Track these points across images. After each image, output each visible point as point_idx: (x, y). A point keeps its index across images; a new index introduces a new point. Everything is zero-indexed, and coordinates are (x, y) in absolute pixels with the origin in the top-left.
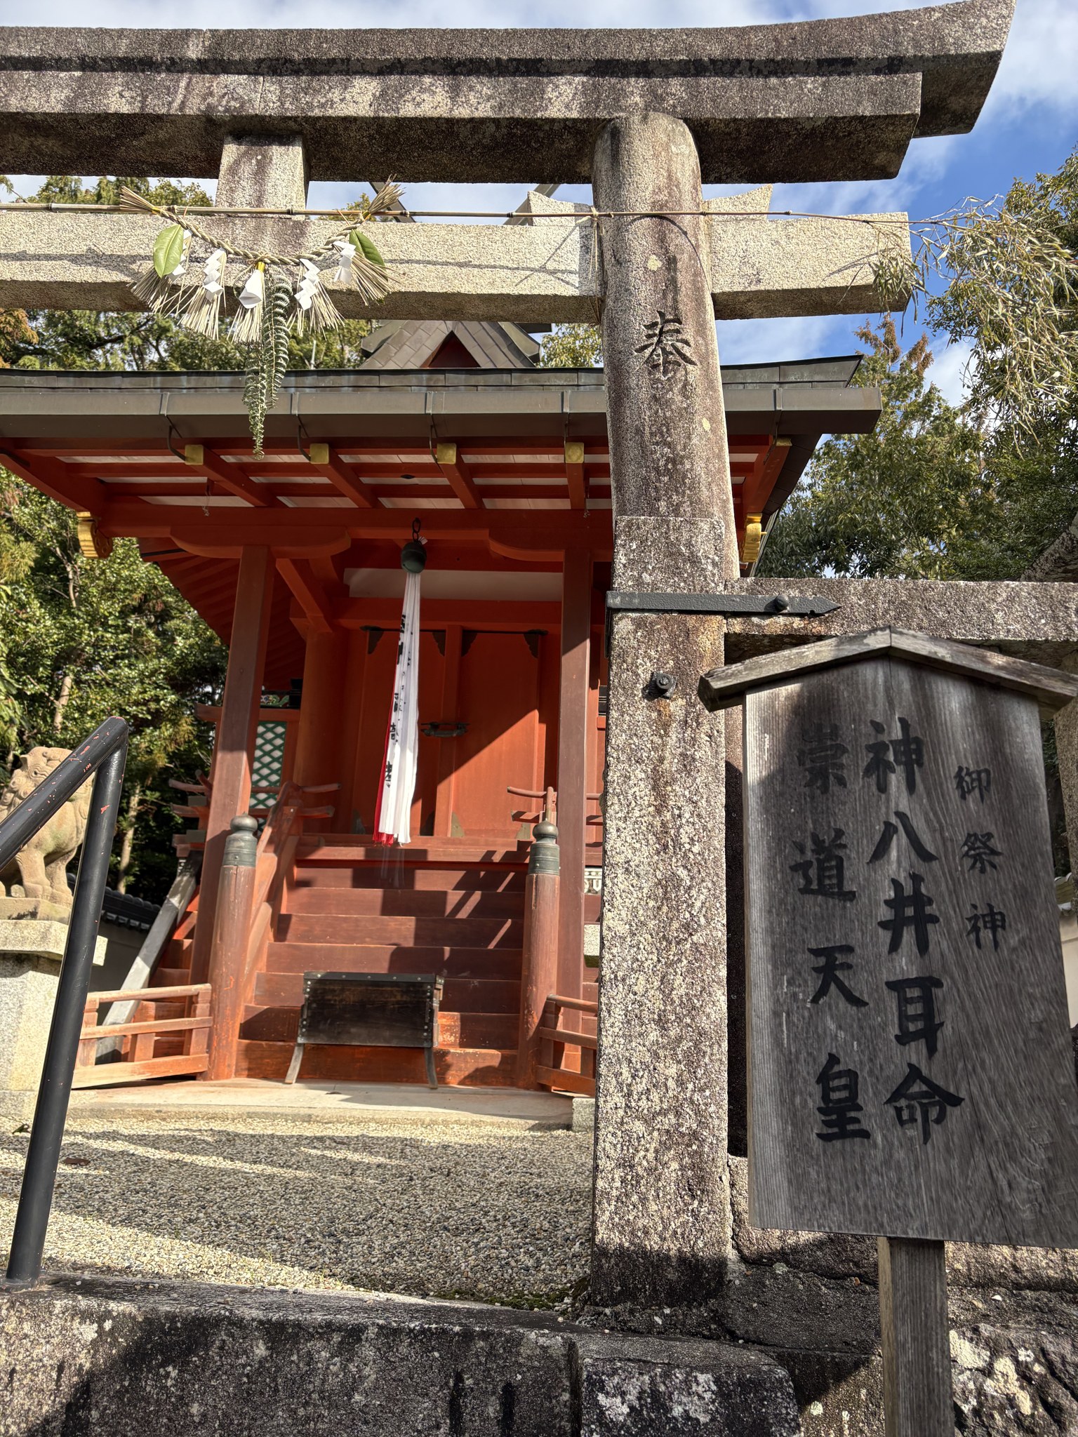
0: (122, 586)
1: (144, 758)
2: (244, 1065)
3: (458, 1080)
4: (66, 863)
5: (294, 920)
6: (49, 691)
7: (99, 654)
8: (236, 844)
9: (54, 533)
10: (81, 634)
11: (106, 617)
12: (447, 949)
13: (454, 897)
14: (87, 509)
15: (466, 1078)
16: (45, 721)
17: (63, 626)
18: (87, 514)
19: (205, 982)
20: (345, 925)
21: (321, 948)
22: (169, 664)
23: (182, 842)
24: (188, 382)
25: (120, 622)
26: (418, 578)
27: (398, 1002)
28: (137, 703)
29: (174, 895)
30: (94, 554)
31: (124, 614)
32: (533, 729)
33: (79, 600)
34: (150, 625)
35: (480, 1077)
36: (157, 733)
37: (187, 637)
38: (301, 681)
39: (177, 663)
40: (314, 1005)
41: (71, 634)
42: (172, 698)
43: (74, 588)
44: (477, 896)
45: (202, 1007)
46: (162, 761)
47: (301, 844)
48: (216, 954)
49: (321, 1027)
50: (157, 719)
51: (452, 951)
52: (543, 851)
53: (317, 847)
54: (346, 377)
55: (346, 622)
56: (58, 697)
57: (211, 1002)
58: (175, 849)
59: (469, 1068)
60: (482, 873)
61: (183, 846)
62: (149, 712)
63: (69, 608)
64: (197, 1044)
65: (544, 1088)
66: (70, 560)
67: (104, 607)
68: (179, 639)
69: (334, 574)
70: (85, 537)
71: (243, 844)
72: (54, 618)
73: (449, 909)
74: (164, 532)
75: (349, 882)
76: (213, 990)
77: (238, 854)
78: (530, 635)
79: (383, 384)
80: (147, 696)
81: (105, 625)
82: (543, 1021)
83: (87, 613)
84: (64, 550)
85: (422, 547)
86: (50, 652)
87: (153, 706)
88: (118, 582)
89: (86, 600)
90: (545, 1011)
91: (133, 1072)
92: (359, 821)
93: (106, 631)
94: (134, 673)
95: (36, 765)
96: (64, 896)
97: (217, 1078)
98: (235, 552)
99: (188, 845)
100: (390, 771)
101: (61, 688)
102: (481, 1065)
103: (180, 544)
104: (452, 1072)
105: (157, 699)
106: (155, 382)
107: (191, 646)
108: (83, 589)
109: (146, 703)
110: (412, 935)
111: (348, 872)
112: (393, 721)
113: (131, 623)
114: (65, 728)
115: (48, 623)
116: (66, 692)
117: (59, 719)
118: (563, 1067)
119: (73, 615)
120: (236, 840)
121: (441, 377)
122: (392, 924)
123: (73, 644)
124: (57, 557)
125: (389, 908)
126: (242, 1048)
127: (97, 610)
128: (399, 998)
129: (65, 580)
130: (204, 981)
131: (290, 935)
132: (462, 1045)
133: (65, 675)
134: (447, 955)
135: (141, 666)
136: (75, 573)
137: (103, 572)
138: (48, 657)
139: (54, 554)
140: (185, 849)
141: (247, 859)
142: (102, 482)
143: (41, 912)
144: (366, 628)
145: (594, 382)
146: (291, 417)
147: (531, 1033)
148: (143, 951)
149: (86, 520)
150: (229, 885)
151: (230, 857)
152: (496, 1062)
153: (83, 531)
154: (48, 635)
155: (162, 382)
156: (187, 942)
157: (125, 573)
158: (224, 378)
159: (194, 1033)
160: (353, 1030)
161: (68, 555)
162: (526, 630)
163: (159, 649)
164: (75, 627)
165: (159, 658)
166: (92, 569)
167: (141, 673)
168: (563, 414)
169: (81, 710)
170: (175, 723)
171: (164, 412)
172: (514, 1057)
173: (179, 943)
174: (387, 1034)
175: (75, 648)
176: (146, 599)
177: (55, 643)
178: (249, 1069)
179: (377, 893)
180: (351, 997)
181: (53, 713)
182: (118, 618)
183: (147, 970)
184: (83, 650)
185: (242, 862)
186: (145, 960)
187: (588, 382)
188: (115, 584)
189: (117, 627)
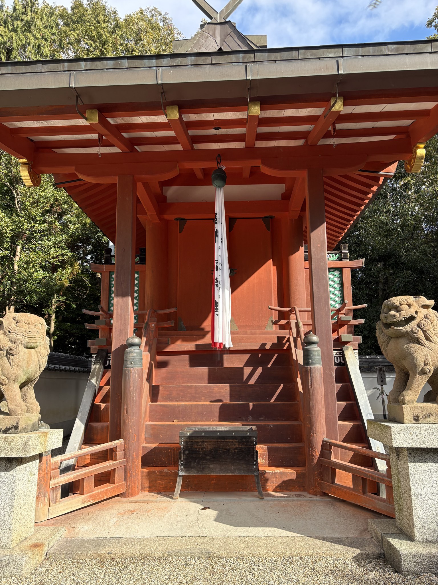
0: (41, 200)
1: (59, 283)
2: (147, 484)
3: (272, 488)
4: (33, 385)
5: (161, 388)
6: (10, 253)
7: (33, 235)
8: (131, 355)
9: (6, 175)
10: (23, 225)
11: (35, 216)
12: (251, 404)
13: (247, 370)
14: (25, 157)
15: (276, 487)
16: (9, 268)
17: (14, 222)
18: (25, 160)
19: (120, 438)
20: (189, 390)
21: (179, 406)
22: (67, 237)
23: (93, 344)
24: (86, 66)
25: (42, 218)
26: (222, 190)
27: (237, 448)
28: (53, 258)
29: (92, 377)
30: (31, 184)
31: (43, 214)
32: (270, 270)
33: (21, 209)
34: (55, 219)
35: (284, 486)
36: (64, 272)
37: (74, 224)
38: (145, 249)
39: (71, 237)
40: (187, 452)
41: (18, 225)
42: (69, 254)
43: (18, 202)
44: (260, 370)
45: (119, 453)
46: (67, 283)
47: (159, 343)
48: (124, 421)
49: (192, 465)
50: (63, 264)
51: (253, 405)
52: (312, 353)
53: (167, 345)
54: (189, 58)
55: (166, 217)
56: (15, 256)
57: (124, 450)
58: (89, 348)
59: (278, 481)
60: (260, 355)
61: (94, 347)
62: (59, 261)
63: (17, 212)
64: (119, 476)
65: (325, 494)
66: (14, 188)
67: (34, 212)
68: (70, 225)
69: (159, 190)
70: (25, 174)
71: (135, 354)
72: (9, 218)
73: (245, 377)
74: (71, 169)
75: (187, 363)
76: (125, 443)
77: (133, 360)
78: (265, 219)
79: (214, 62)
80: (58, 254)
81: (34, 220)
82: (322, 454)
83: (26, 215)
84: (11, 183)
85: (223, 172)
86: (9, 235)
87: (61, 258)
88: (39, 198)
89: (24, 208)
90: (322, 449)
91: (84, 502)
92: (182, 323)
93: (35, 223)
94: (50, 243)
95: (9, 326)
96: (35, 408)
97: (132, 495)
98: (114, 180)
99: (97, 347)
100: (217, 306)
101: (15, 251)
102: (285, 479)
103: (80, 176)
104: (269, 484)
105: (62, 255)
106: (64, 67)
107: (77, 228)
108: (22, 203)
109: (57, 257)
110: (228, 395)
111: (187, 357)
112: (216, 276)
113: (47, 218)
114: (20, 273)
115: (7, 220)
116: (18, 254)
117: (16, 267)
118: (336, 482)
119: (18, 216)
120: (131, 352)
121: (252, 55)
122: (216, 389)
123: (20, 230)
124: (8, 187)
125: (213, 379)
126: (145, 474)
127: (31, 213)
128: (237, 446)
129: (13, 198)
130: (118, 438)
131: (160, 397)
132: (270, 465)
133: (17, 245)
134: (251, 407)
135: (54, 239)
136: (17, 194)
137: (32, 194)
138: (8, 237)
139: (6, 186)
140: (95, 349)
141: (138, 363)
142: (32, 140)
143: (21, 426)
144: (177, 219)
145: (353, 54)
146: (157, 86)
147: (315, 461)
148: (79, 415)
149: (24, 164)
150: (129, 379)
151: (128, 362)
152: (294, 477)
153: (23, 170)
154: (7, 226)
155: (68, 67)
156: (103, 405)
157: (42, 194)
158: (109, 62)
159: (116, 470)
160: (211, 466)
161: (13, 186)
162: (263, 216)
163: (61, 230)
164: (20, 222)
165: (62, 235)
166: (26, 192)
167: (54, 243)
168: (339, 75)
169: (27, 263)
170: (72, 265)
171: (72, 85)
172: (304, 474)
173: (99, 407)
174: (232, 467)
175: (21, 232)
176: (52, 206)
177: (12, 230)
178: (149, 487)
179: (204, 371)
180: (208, 446)
181: (13, 265)
182: (41, 216)
183: (83, 427)
184: (25, 233)
185: (135, 365)
186: (81, 420)
187: (350, 54)
188: (38, 200)
189: (40, 221)
